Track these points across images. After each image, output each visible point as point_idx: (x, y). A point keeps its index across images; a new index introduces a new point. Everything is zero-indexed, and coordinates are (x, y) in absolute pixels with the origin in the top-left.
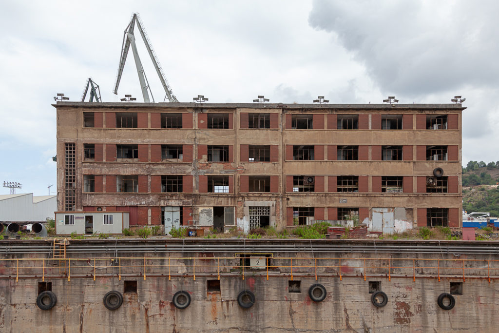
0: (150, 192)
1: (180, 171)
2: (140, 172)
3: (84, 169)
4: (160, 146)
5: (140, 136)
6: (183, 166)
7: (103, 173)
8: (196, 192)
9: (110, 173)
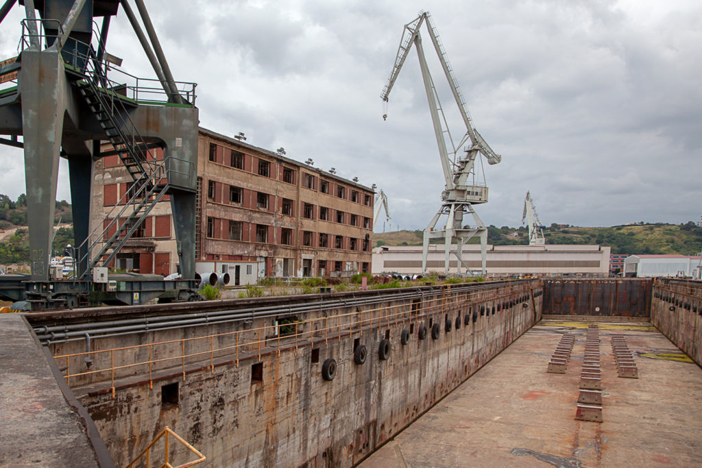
0: (250, 242)
1: (267, 221)
2: (245, 219)
3: (208, 210)
4: (256, 193)
5: (246, 180)
6: (268, 216)
7: (221, 217)
8: (276, 243)
9: (226, 218)
